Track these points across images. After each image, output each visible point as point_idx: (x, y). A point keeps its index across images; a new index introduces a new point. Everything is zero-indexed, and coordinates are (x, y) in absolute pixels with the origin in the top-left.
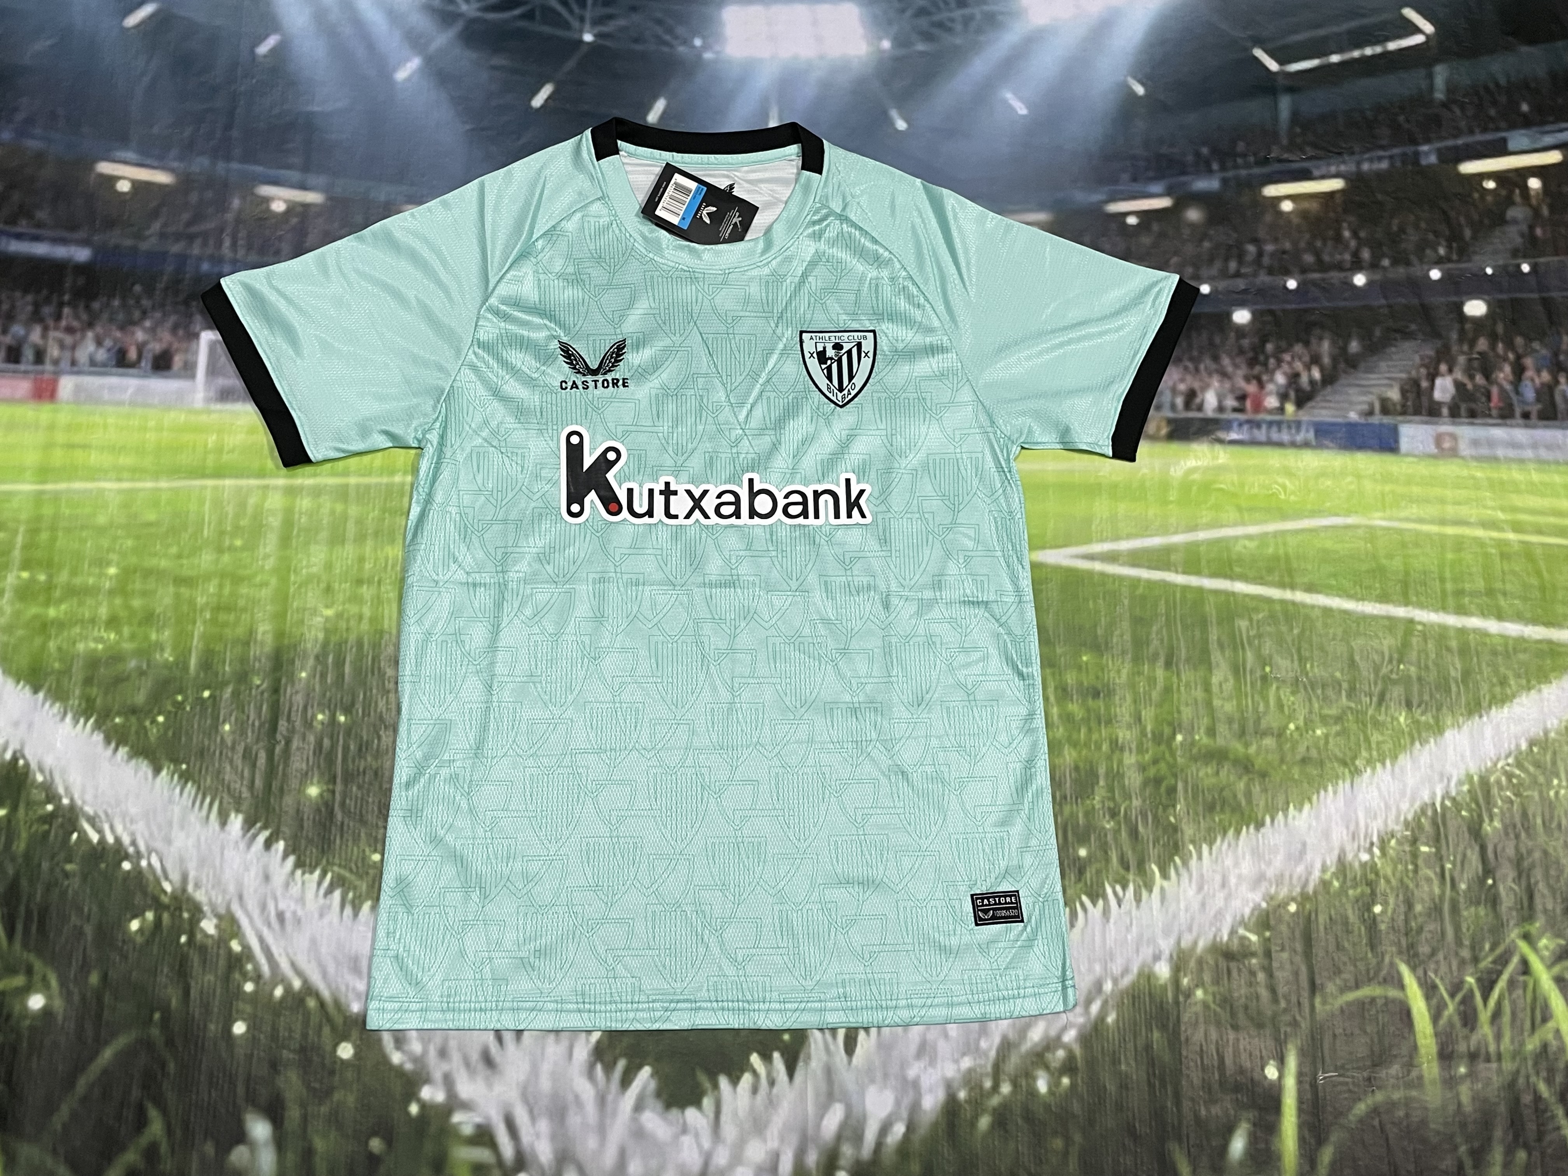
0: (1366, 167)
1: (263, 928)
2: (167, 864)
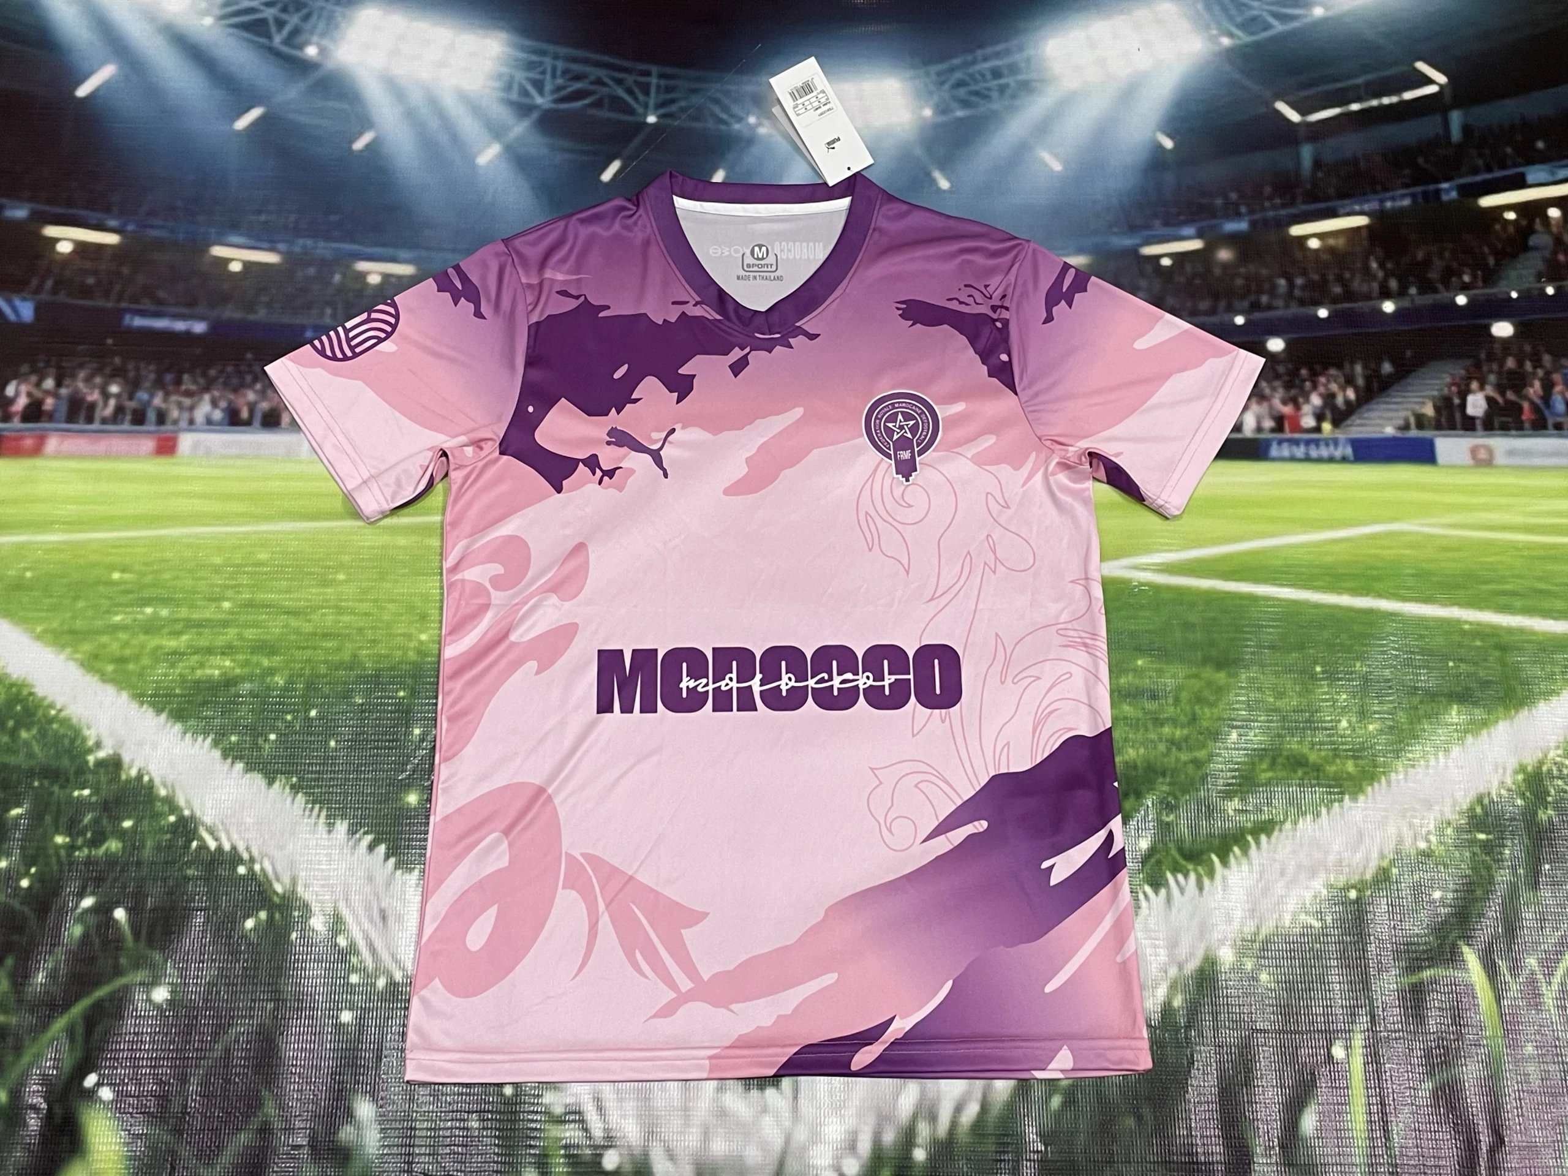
0: (1389, 204)
1: (367, 925)
2: (279, 868)
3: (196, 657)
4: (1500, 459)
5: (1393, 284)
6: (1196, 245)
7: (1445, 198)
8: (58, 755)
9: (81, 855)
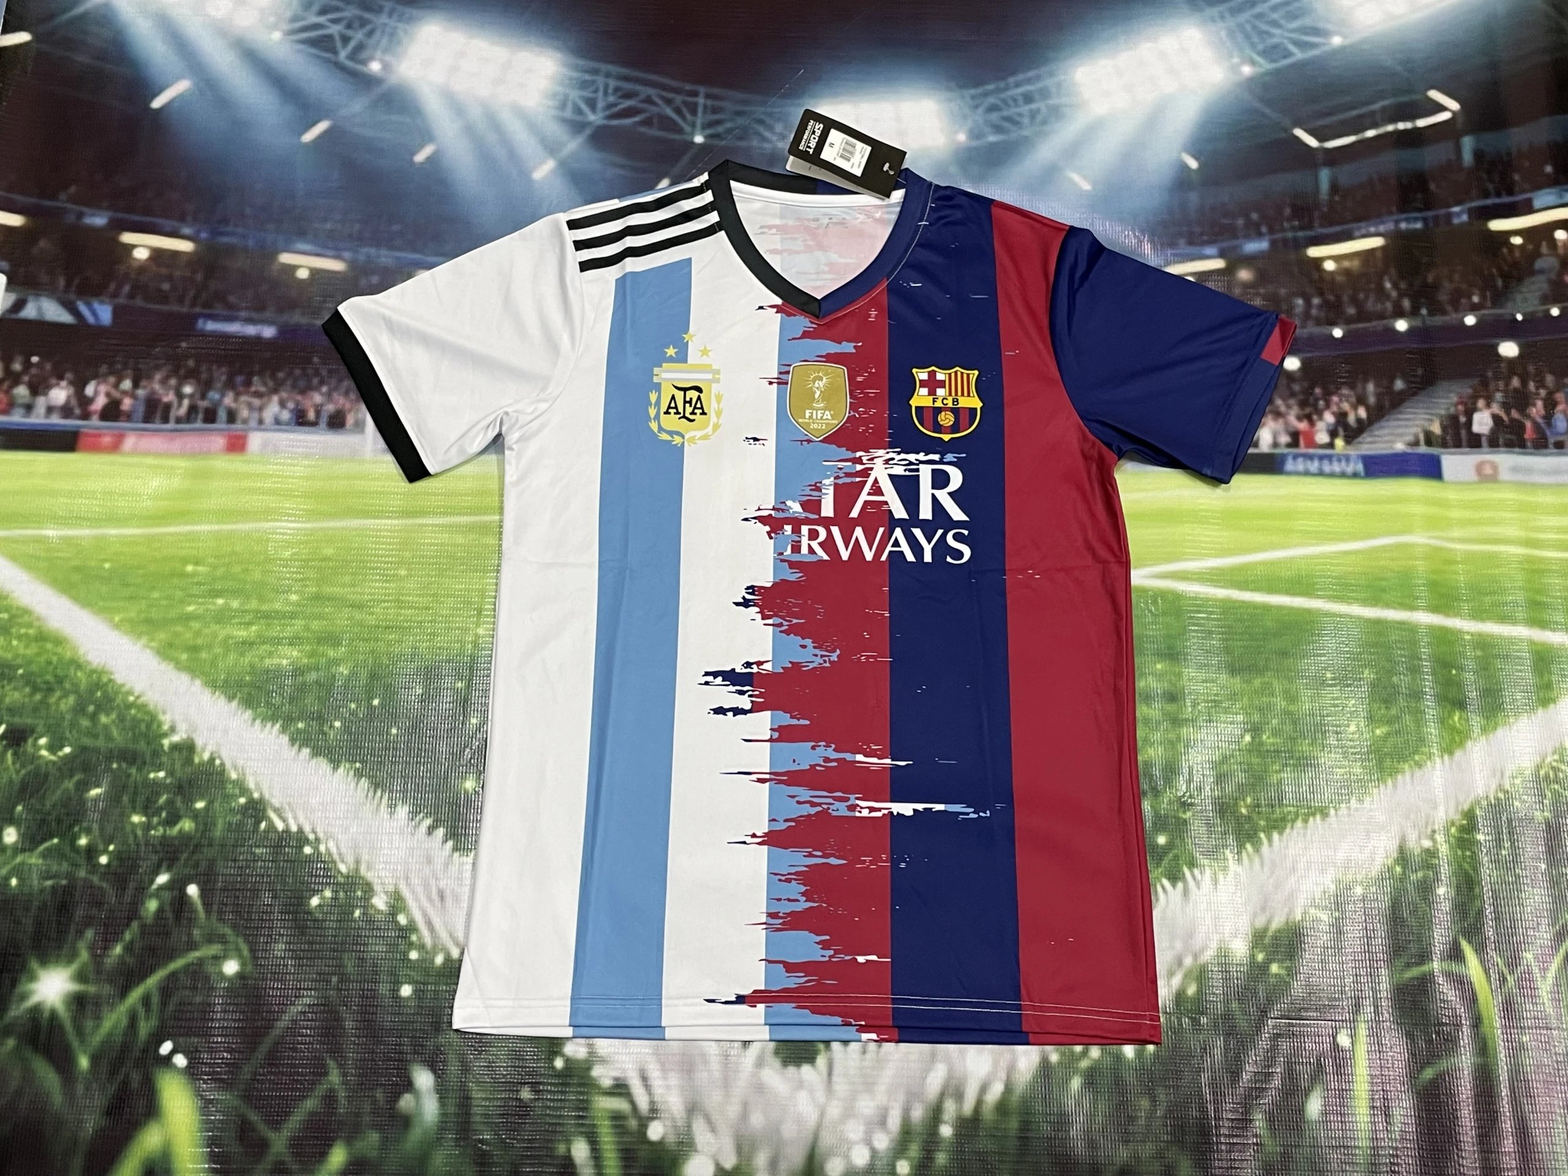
0: (1403, 226)
1: (426, 904)
2: (344, 850)
3: (264, 647)
4: (1504, 475)
5: (1406, 303)
6: (1218, 264)
7: (1456, 221)
8: (135, 739)
9: (157, 834)
